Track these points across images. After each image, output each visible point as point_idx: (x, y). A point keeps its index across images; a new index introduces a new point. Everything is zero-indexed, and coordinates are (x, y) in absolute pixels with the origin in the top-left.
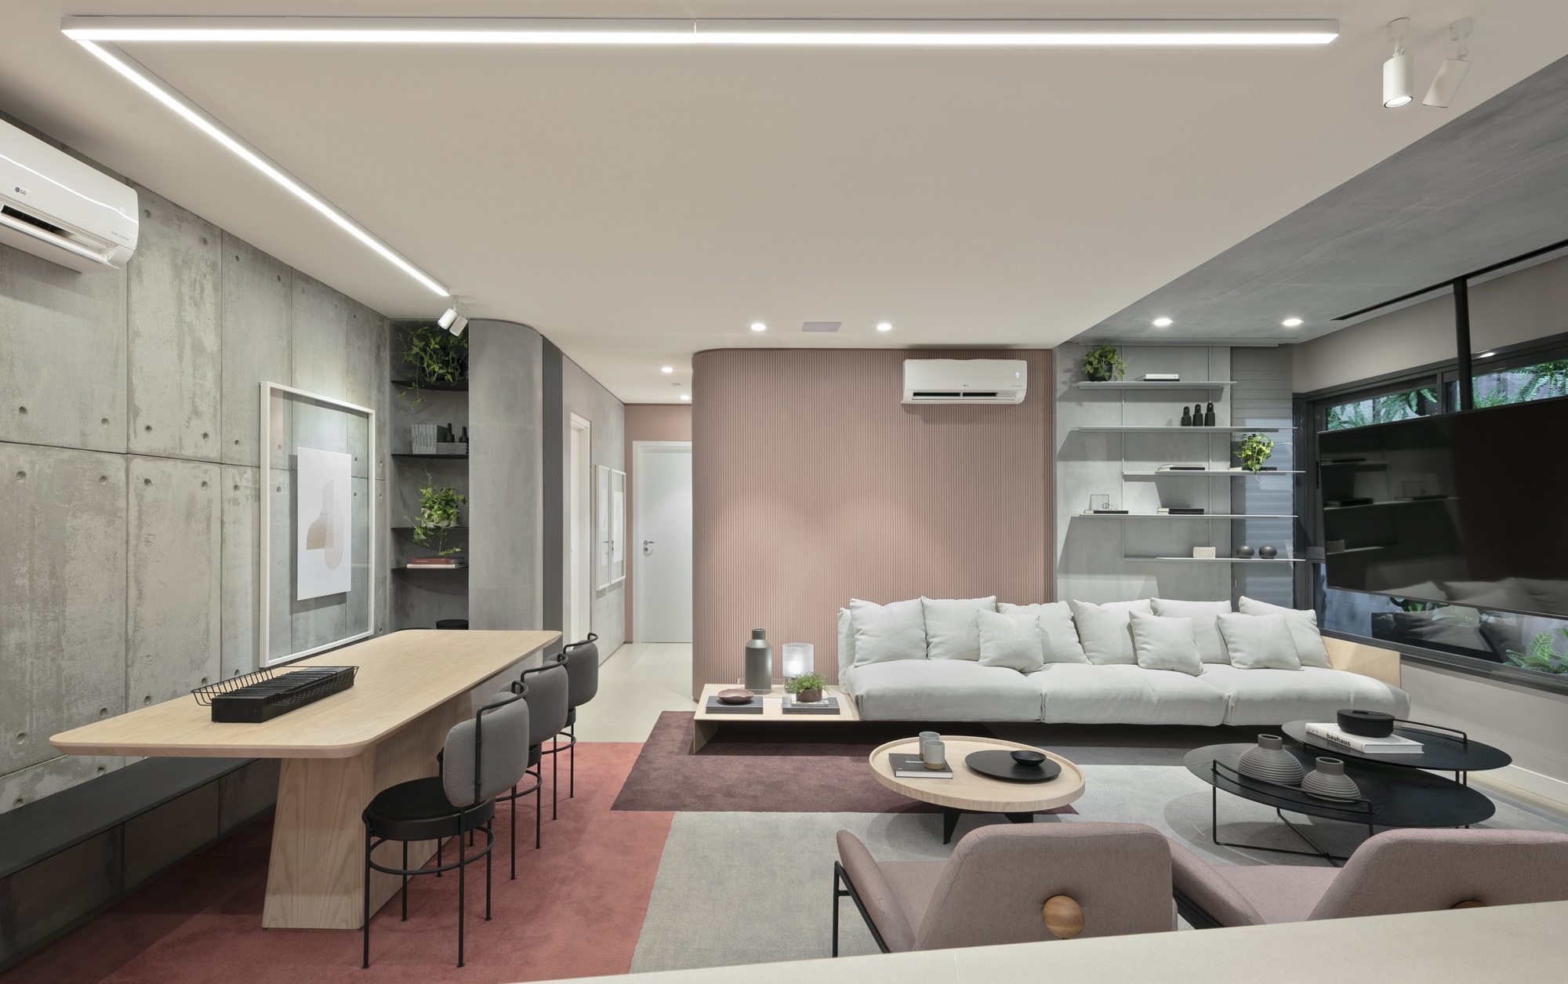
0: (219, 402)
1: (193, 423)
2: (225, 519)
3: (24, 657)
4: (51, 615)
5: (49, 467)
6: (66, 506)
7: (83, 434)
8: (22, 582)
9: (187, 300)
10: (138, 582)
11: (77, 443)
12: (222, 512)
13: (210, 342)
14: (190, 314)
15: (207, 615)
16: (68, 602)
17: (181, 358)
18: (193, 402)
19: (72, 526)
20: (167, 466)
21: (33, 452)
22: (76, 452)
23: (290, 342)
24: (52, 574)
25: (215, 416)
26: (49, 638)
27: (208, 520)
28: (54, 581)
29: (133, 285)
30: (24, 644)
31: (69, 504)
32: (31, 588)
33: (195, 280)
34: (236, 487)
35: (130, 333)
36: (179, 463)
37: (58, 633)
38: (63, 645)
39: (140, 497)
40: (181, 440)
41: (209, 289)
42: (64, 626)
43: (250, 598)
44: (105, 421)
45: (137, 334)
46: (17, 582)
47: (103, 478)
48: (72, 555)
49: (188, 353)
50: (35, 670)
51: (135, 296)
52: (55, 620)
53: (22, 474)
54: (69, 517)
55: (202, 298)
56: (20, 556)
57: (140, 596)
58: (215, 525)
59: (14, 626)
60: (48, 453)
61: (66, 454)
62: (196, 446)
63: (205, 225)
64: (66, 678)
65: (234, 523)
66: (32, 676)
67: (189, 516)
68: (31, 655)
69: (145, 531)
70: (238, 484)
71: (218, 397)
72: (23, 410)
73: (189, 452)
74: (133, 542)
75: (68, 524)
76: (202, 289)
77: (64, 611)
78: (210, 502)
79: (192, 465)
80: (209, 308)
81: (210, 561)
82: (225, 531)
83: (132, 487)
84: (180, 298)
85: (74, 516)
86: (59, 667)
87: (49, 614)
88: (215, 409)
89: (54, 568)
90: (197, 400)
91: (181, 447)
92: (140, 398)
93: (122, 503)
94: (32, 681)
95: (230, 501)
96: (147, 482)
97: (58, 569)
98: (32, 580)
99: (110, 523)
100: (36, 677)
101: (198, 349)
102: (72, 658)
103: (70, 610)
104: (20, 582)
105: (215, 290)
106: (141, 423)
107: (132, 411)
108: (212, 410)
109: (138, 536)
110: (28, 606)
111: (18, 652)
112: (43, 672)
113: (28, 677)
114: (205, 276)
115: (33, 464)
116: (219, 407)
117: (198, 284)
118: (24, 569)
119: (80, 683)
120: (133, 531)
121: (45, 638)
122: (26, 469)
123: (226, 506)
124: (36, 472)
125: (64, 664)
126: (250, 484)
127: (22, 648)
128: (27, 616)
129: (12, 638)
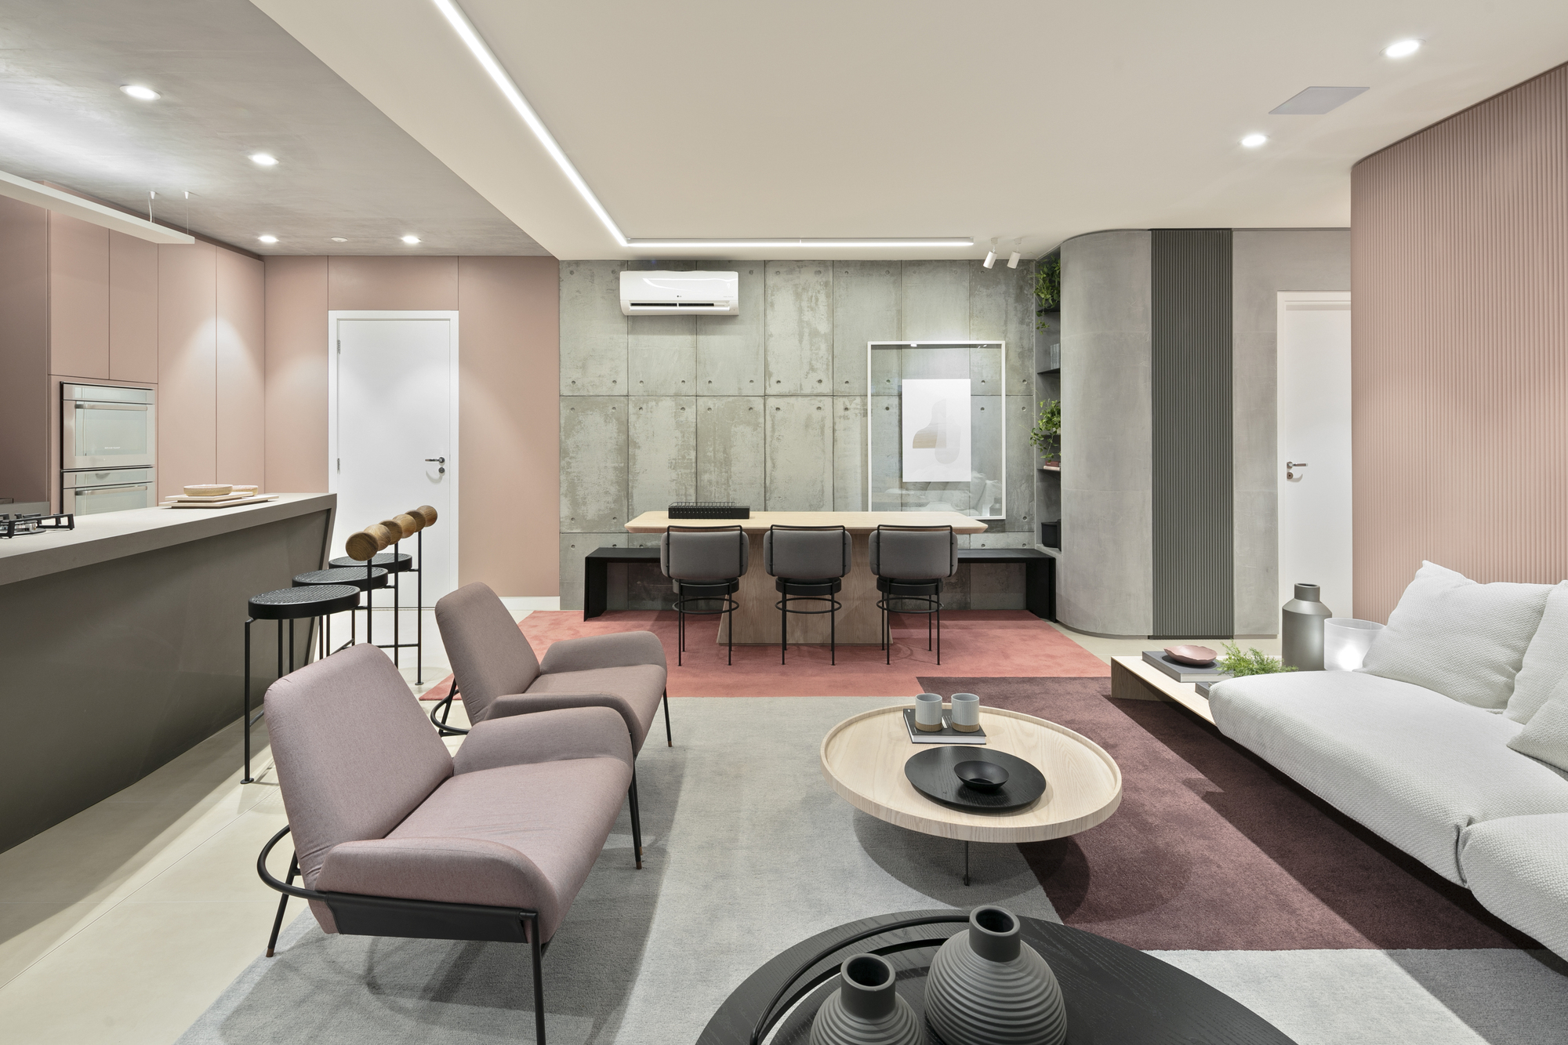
0: (831, 361)
1: (809, 376)
2: (836, 427)
3: (710, 485)
4: (724, 470)
5: (722, 405)
6: (730, 421)
7: (740, 389)
9: (806, 309)
10: (772, 459)
11: (736, 393)
12: (834, 423)
13: (823, 327)
14: (808, 316)
15: (822, 482)
16: (733, 465)
17: (801, 341)
18: (810, 364)
19: (734, 431)
20: (792, 400)
21: (715, 399)
22: (736, 398)
23: (900, 312)
24: (724, 452)
25: (828, 369)
26: (723, 480)
27: (822, 429)
28: (725, 455)
29: (768, 312)
31: (732, 421)
32: (714, 457)
33: (812, 297)
34: (846, 409)
35: (766, 336)
36: (800, 398)
37: (728, 478)
38: (730, 484)
39: (773, 417)
40: (801, 385)
41: (822, 298)
42: (731, 476)
43: (859, 476)
44: (751, 381)
45: (771, 335)
47: (751, 409)
48: (735, 444)
49: (806, 337)
50: (717, 493)
51: (769, 317)
52: (726, 472)
53: (709, 409)
54: (733, 427)
55: (817, 305)
56: (709, 443)
57: (774, 466)
58: (828, 432)
59: (707, 472)
60: (721, 399)
61: (731, 399)
62: (813, 388)
63: (819, 263)
65: (845, 430)
66: (715, 495)
67: (807, 426)
68: (714, 486)
69: (776, 434)
70: (848, 407)
71: (830, 358)
72: (710, 382)
73: (807, 391)
74: (768, 439)
75: (732, 430)
76: (817, 300)
77: (730, 469)
78: (823, 419)
79: (809, 398)
80: (822, 308)
81: (823, 451)
82: (836, 434)
83: (767, 412)
84: (801, 310)
85: (735, 426)
86: (728, 494)
88: (827, 365)
89: (725, 449)
90: (813, 362)
91: (801, 389)
92: (772, 367)
93: (762, 420)
94: (715, 497)
95: (840, 417)
96: (778, 409)
97: (727, 449)
98: (714, 453)
99: (755, 430)
100: (717, 495)
101: (814, 333)
102: (735, 490)
103: (733, 469)
104: (709, 454)
105: (827, 297)
106: (774, 380)
107: (767, 374)
108: (825, 366)
109: (772, 437)
110: (713, 464)
111: (708, 483)
112: (720, 494)
113: (713, 495)
114: (819, 292)
115: (715, 404)
116: (831, 364)
117: (813, 298)
118: (710, 449)
120: (768, 434)
121: (721, 480)
122: (711, 407)
123: (837, 420)
124: (716, 407)
125: (731, 493)
126: (859, 407)
127: (710, 482)
128: (712, 469)
129: (706, 477)
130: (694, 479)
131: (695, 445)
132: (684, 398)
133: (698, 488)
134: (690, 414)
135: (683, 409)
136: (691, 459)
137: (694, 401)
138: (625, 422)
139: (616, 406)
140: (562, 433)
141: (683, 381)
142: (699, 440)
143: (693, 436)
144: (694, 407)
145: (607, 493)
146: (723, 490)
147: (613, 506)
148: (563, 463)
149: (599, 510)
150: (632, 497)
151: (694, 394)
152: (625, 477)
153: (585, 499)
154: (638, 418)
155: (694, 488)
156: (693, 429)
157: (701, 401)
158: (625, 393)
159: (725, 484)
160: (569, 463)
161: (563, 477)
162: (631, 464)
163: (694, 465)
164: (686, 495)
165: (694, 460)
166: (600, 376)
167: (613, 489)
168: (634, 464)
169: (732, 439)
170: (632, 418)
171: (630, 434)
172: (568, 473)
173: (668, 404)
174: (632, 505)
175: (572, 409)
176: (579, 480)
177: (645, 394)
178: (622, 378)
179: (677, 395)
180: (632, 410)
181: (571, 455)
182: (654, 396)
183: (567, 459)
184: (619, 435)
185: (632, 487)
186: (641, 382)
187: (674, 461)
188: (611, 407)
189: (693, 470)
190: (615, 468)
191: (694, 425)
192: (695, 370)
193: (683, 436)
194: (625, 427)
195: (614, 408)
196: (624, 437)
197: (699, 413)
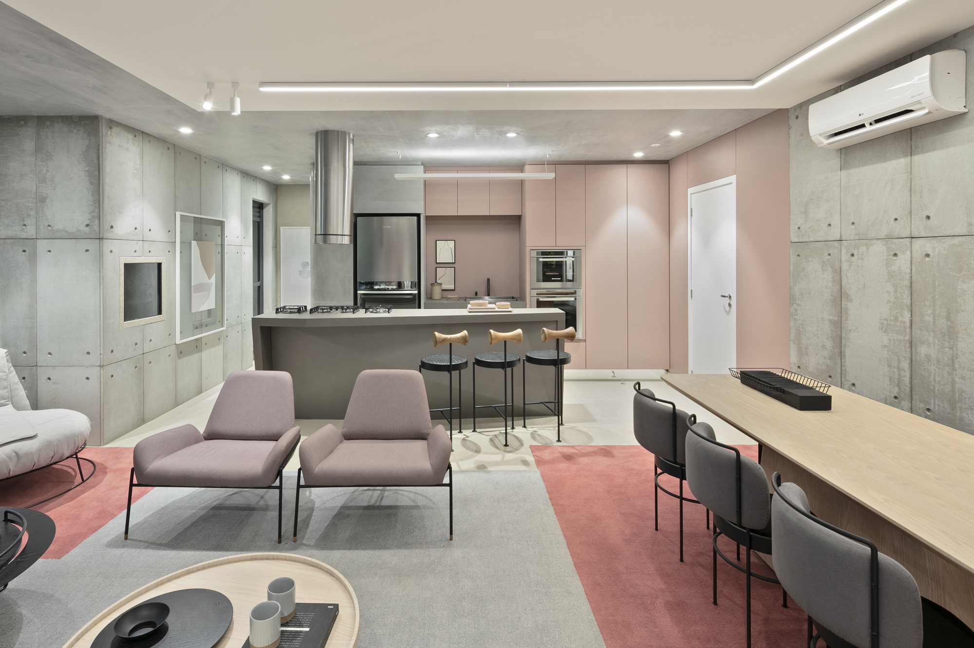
3: (930, 364)
4: (947, 344)
5: (945, 250)
6: (957, 274)
7: (970, 224)
8: (929, 319)
11: (964, 231)
16: (960, 339)
19: (962, 288)
21: (934, 242)
22: (964, 238)
24: (948, 318)
26: (946, 359)
28: (949, 323)
30: (930, 356)
31: (959, 274)
32: (935, 324)
37: (953, 357)
38: (956, 366)
42: (957, 354)
46: (925, 318)
48: (963, 308)
50: (937, 375)
52: (951, 348)
53: (928, 255)
54: (959, 282)
56: (927, 303)
59: (924, 343)
60: (944, 241)
61: (956, 240)
64: (959, 389)
66: (935, 377)
68: (934, 364)
72: (928, 217)
75: (959, 287)
77: (957, 345)
85: (963, 282)
86: (953, 380)
87: (946, 343)
89: (949, 314)
94: (935, 380)
97: (952, 315)
98: (934, 318)
100: (937, 379)
102: (963, 378)
103: (960, 346)
104: (927, 318)
110: (933, 334)
111: (926, 359)
112: (942, 378)
113: (932, 377)
115: (934, 248)
118: (930, 312)
119: (969, 398)
121: (943, 358)
122: (930, 252)
124: (936, 253)
125: (957, 380)
127: (928, 358)
128: (931, 340)
129: (923, 350)
130: (908, 350)
131: (909, 303)
132: (896, 241)
133: (913, 363)
134: (903, 263)
135: (895, 255)
136: (905, 323)
137: (908, 244)
138: (839, 271)
139: (830, 252)
140: (791, 280)
141: (896, 219)
142: (914, 297)
143: (907, 292)
144: (908, 252)
145: (823, 346)
146: (945, 374)
147: (828, 362)
148: (792, 309)
149: (818, 364)
150: (845, 357)
151: (908, 235)
152: (839, 332)
153: (807, 349)
154: (850, 266)
155: (908, 361)
156: (907, 283)
157: (917, 243)
158: (838, 238)
159: (948, 365)
160: (796, 310)
161: (792, 324)
162: (843, 318)
163: (908, 330)
164: (899, 369)
165: (908, 324)
166: (817, 220)
167: (829, 344)
168: (847, 320)
169: (959, 300)
170: (845, 266)
171: (843, 284)
172: (796, 320)
173: (879, 248)
174: (844, 366)
175: (799, 255)
176: (803, 328)
177: (857, 238)
178: (835, 221)
179: (889, 238)
180: (845, 256)
181: (797, 302)
182: (864, 239)
183: (795, 306)
184: (833, 285)
185: (845, 346)
186: (853, 223)
187: (885, 322)
188: (826, 254)
189: (907, 338)
190: (831, 321)
191: (908, 277)
192: (909, 202)
193: (896, 291)
194: (839, 274)
195: (829, 255)
196: (838, 287)
197: (914, 260)
